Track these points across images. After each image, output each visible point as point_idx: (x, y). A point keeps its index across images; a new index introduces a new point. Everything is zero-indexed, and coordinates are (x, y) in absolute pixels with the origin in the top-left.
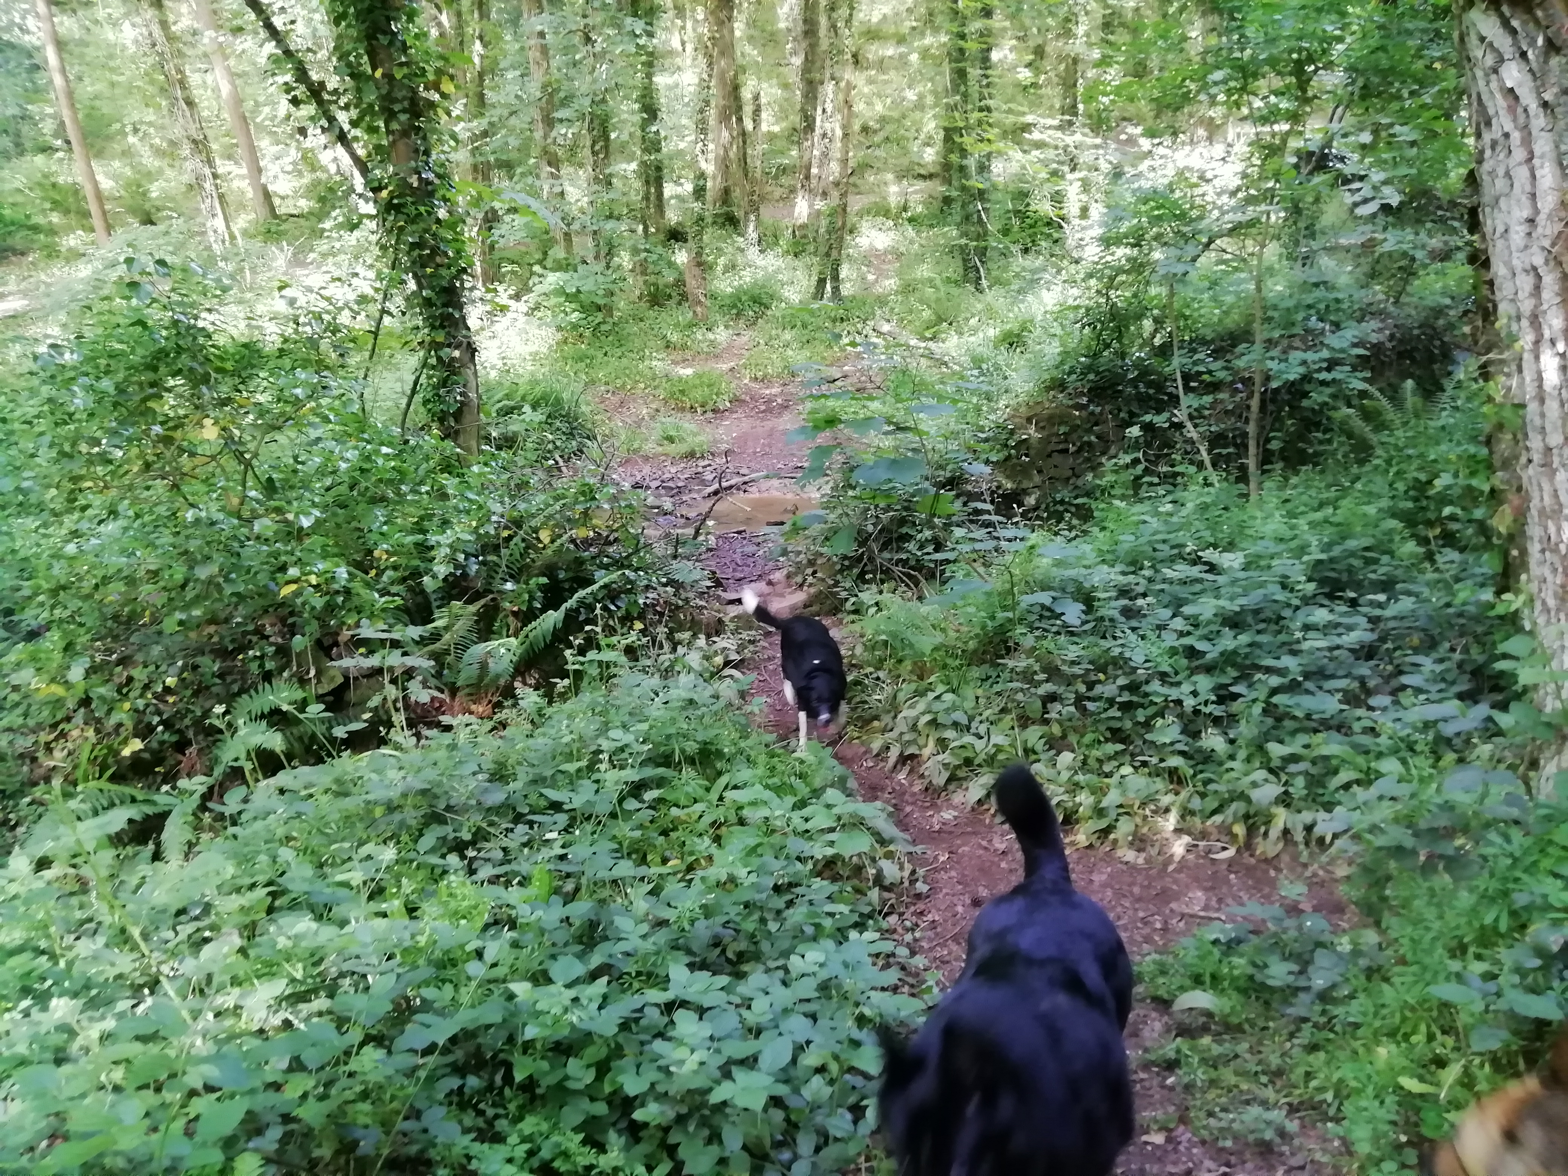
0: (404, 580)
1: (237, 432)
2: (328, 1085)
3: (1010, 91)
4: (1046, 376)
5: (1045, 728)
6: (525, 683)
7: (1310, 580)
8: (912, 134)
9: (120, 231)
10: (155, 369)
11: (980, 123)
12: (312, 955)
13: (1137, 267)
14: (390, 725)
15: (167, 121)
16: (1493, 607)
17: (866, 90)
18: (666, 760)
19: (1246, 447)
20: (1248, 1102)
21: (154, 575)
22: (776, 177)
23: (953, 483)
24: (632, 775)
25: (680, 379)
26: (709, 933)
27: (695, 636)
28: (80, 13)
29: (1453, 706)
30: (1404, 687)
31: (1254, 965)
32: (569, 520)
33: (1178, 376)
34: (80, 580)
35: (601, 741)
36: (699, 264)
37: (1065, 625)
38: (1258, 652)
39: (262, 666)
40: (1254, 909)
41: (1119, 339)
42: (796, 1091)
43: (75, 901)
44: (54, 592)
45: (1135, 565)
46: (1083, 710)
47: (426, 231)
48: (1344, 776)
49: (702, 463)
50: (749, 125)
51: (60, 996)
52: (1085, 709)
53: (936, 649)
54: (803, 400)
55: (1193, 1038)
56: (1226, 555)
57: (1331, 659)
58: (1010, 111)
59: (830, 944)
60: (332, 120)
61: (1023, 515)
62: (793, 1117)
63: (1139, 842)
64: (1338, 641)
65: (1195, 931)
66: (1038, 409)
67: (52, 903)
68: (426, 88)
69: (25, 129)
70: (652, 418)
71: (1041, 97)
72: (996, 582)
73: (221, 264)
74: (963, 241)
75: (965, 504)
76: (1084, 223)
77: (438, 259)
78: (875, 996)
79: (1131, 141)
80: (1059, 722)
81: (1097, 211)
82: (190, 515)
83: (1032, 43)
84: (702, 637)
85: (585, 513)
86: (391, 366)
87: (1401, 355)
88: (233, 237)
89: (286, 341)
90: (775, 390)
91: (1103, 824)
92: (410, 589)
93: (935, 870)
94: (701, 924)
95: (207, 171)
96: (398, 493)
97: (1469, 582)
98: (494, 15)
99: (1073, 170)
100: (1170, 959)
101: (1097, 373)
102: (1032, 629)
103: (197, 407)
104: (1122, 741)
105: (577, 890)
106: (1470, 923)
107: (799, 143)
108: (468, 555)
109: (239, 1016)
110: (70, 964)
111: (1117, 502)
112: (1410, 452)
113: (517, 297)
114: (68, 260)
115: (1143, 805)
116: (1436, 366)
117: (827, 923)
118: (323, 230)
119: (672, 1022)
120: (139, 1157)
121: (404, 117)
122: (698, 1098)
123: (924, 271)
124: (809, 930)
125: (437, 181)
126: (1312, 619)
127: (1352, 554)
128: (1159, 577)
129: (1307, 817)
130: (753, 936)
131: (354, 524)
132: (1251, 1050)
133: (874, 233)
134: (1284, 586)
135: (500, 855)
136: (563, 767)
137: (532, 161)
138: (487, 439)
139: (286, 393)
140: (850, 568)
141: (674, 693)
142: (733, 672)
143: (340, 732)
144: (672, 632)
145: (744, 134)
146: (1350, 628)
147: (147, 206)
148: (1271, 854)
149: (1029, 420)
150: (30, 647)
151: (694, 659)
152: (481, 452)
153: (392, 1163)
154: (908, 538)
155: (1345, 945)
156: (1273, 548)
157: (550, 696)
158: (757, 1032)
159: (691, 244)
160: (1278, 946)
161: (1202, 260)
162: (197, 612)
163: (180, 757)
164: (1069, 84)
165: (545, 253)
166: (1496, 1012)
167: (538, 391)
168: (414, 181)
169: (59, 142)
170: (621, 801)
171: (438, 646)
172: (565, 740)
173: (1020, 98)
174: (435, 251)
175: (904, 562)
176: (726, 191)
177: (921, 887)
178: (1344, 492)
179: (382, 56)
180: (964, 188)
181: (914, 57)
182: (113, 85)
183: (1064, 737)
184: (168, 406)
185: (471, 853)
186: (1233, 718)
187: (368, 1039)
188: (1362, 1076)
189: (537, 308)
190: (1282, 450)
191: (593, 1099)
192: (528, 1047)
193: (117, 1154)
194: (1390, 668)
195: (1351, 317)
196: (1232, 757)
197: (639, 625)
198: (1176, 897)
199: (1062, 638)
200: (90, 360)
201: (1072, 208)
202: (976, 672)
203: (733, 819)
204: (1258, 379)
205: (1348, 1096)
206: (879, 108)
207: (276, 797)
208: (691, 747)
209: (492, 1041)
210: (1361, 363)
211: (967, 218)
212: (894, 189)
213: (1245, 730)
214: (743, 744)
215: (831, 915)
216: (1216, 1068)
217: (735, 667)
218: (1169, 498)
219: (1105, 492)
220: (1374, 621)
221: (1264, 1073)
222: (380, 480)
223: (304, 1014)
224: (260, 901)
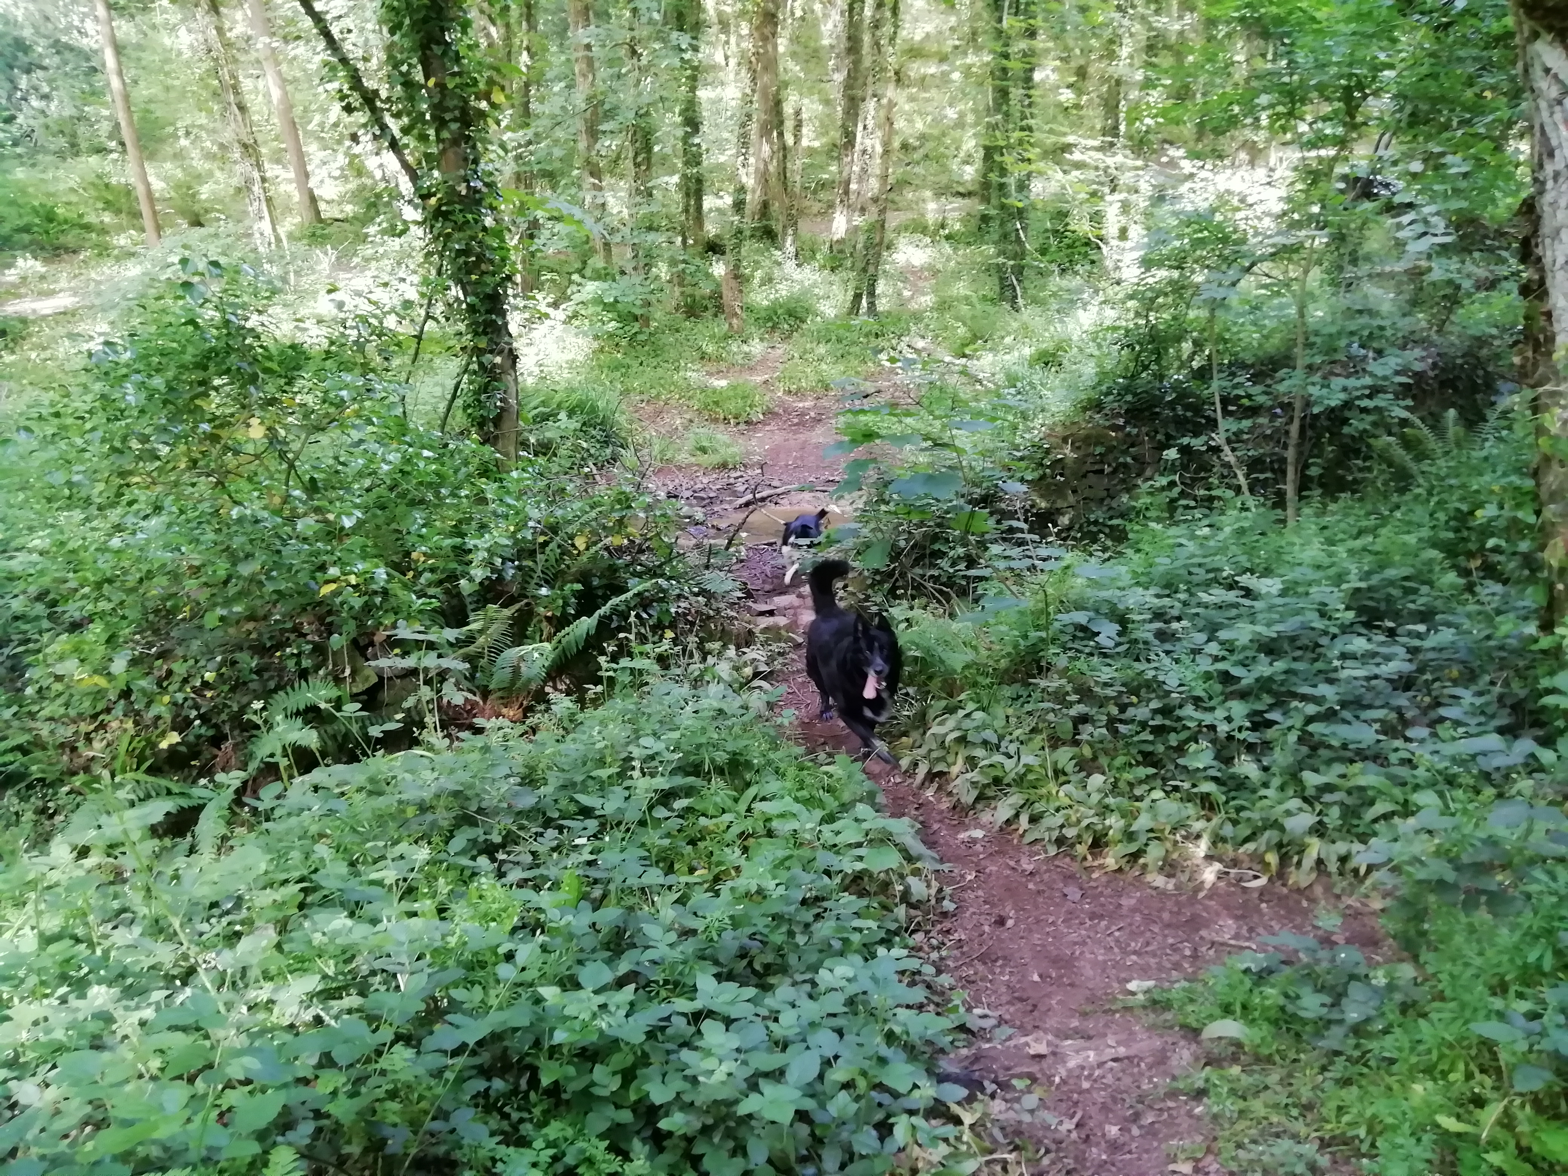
0: (440, 583)
1: (282, 432)
2: (360, 1081)
3: (1051, 111)
4: (1083, 396)
5: (1076, 750)
6: (555, 688)
7: (1348, 608)
8: (952, 151)
9: (169, 231)
10: (205, 368)
11: (1021, 142)
12: (344, 952)
13: (1178, 288)
14: (422, 726)
15: (218, 125)
16: (1536, 641)
17: (907, 107)
18: (695, 770)
19: (1284, 473)
20: (1278, 1135)
21: (196, 571)
22: (815, 192)
23: (986, 500)
24: (662, 783)
25: (714, 391)
26: (736, 944)
27: (725, 646)
28: (138, 18)
29: (1493, 741)
30: (1442, 720)
31: (1286, 996)
32: (605, 528)
33: (1217, 400)
34: (125, 573)
35: (631, 748)
36: (736, 277)
37: (1098, 646)
38: (1294, 679)
39: (298, 663)
40: (1288, 939)
41: (1158, 361)
42: (822, 1106)
43: (112, 889)
44: (99, 585)
45: (1169, 587)
46: (1115, 732)
47: (473, 238)
48: (1380, 808)
49: (734, 474)
50: (789, 140)
51: (99, 983)
52: (1116, 731)
53: (967, 667)
54: (836, 415)
55: (1222, 1068)
56: (1263, 580)
57: (1368, 689)
58: (1051, 131)
59: (857, 959)
60: (384, 127)
61: (1058, 535)
62: (818, 1132)
63: (1169, 867)
64: (1377, 671)
65: (1226, 959)
66: (1075, 429)
67: (91, 892)
68: (478, 98)
69: (82, 130)
70: (686, 428)
71: (1081, 117)
72: (1030, 602)
73: (267, 266)
74: (1001, 260)
75: (998, 522)
76: (1122, 244)
77: (483, 267)
78: (903, 1013)
79: (1173, 163)
80: (1089, 743)
81: (1136, 232)
82: (235, 513)
83: (1074, 64)
84: (732, 647)
85: (621, 522)
86: (432, 370)
87: (1443, 384)
88: (278, 240)
89: (332, 343)
90: (808, 404)
91: (1133, 848)
92: (447, 592)
93: (963, 889)
94: (728, 935)
95: (256, 175)
96: (437, 494)
97: (1512, 615)
98: (541, 27)
99: (1113, 191)
100: (1199, 987)
101: (1135, 395)
102: (1065, 649)
103: (243, 407)
104: (1154, 765)
105: (604, 896)
106: (1512, 961)
107: (839, 158)
108: (504, 560)
109: (271, 1011)
110: (106, 953)
111: (1153, 525)
112: (1453, 481)
113: (555, 305)
114: (118, 259)
115: (1174, 830)
116: (1479, 397)
117: (856, 938)
118: (367, 235)
119: (699, 1032)
120: (176, 1146)
121: (454, 126)
122: (724, 1109)
123: (961, 288)
124: (837, 945)
125: (485, 190)
126: (1350, 648)
127: (1391, 583)
128: (1194, 601)
129: (1341, 847)
130: (780, 948)
131: (394, 526)
132: (1281, 1082)
133: (911, 249)
134: (1323, 614)
135: (529, 859)
136: (594, 774)
137: (576, 172)
138: (525, 445)
139: (332, 395)
140: (880, 583)
141: (704, 703)
142: (763, 683)
143: (375, 731)
144: (702, 641)
145: (785, 148)
146: (1388, 658)
147: (196, 208)
148: (1304, 884)
149: (1065, 440)
150: (75, 638)
151: (724, 669)
152: (518, 457)
153: (420, 1163)
154: (942, 555)
155: (1380, 979)
156: (1312, 575)
157: (582, 702)
158: (784, 1045)
159: (729, 256)
160: (1310, 977)
161: (1242, 283)
162: (237, 609)
163: (215, 751)
164: (1111, 106)
165: (585, 263)
166: (1540, 1052)
167: (574, 398)
168: (463, 189)
169: (113, 144)
170: (651, 808)
171: (472, 648)
172: (599, 746)
173: (1060, 117)
174: (481, 258)
175: (935, 579)
176: (765, 205)
177: (948, 905)
178: (1384, 521)
179: (435, 64)
180: (1003, 207)
181: (956, 76)
182: (167, 89)
183: (1095, 758)
184: (214, 404)
185: (501, 856)
186: (1267, 746)
187: (399, 1038)
188: (1397, 1112)
189: (575, 315)
190: (1321, 476)
191: (618, 1107)
192: (554, 1051)
193: (154, 1142)
194: (1427, 699)
195: (1393, 345)
196: (1266, 785)
197: (669, 634)
198: (1207, 925)
199: (1095, 659)
200: (144, 357)
201: (1111, 229)
202: (1007, 691)
203: (761, 831)
204: (1298, 405)
205: (1381, 1133)
206: (919, 125)
207: (310, 794)
208: (721, 757)
209: (520, 1045)
210: (1405, 391)
211: (1005, 236)
212: (932, 206)
213: (1280, 758)
214: (771, 755)
215: (860, 930)
216: (1245, 1099)
217: (764, 678)
218: (1206, 522)
219: (1140, 513)
220: (1413, 651)
221: (1295, 1106)
222: (421, 483)
223: (334, 1011)
224: (294, 896)
